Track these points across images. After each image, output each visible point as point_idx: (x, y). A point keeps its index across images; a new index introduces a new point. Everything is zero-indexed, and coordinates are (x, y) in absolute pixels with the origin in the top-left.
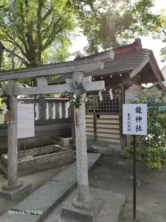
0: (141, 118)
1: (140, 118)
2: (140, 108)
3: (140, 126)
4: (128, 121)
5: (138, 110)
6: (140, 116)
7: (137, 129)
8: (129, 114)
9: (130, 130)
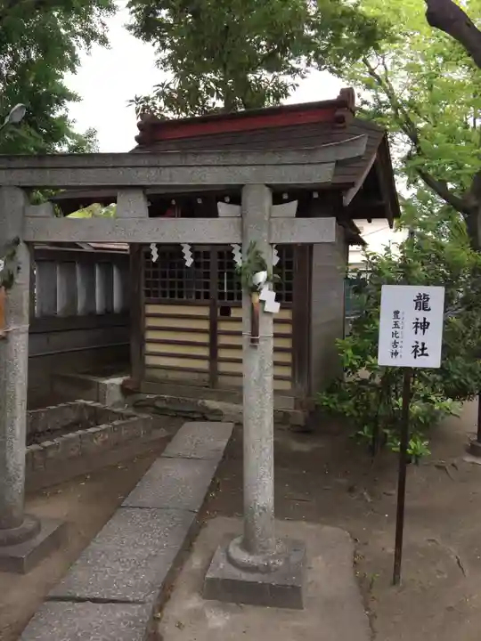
0: (428, 324)
1: (425, 322)
2: (426, 297)
3: (423, 344)
4: (394, 330)
5: (422, 303)
6: (425, 319)
7: (416, 351)
8: (396, 313)
9: (396, 353)
